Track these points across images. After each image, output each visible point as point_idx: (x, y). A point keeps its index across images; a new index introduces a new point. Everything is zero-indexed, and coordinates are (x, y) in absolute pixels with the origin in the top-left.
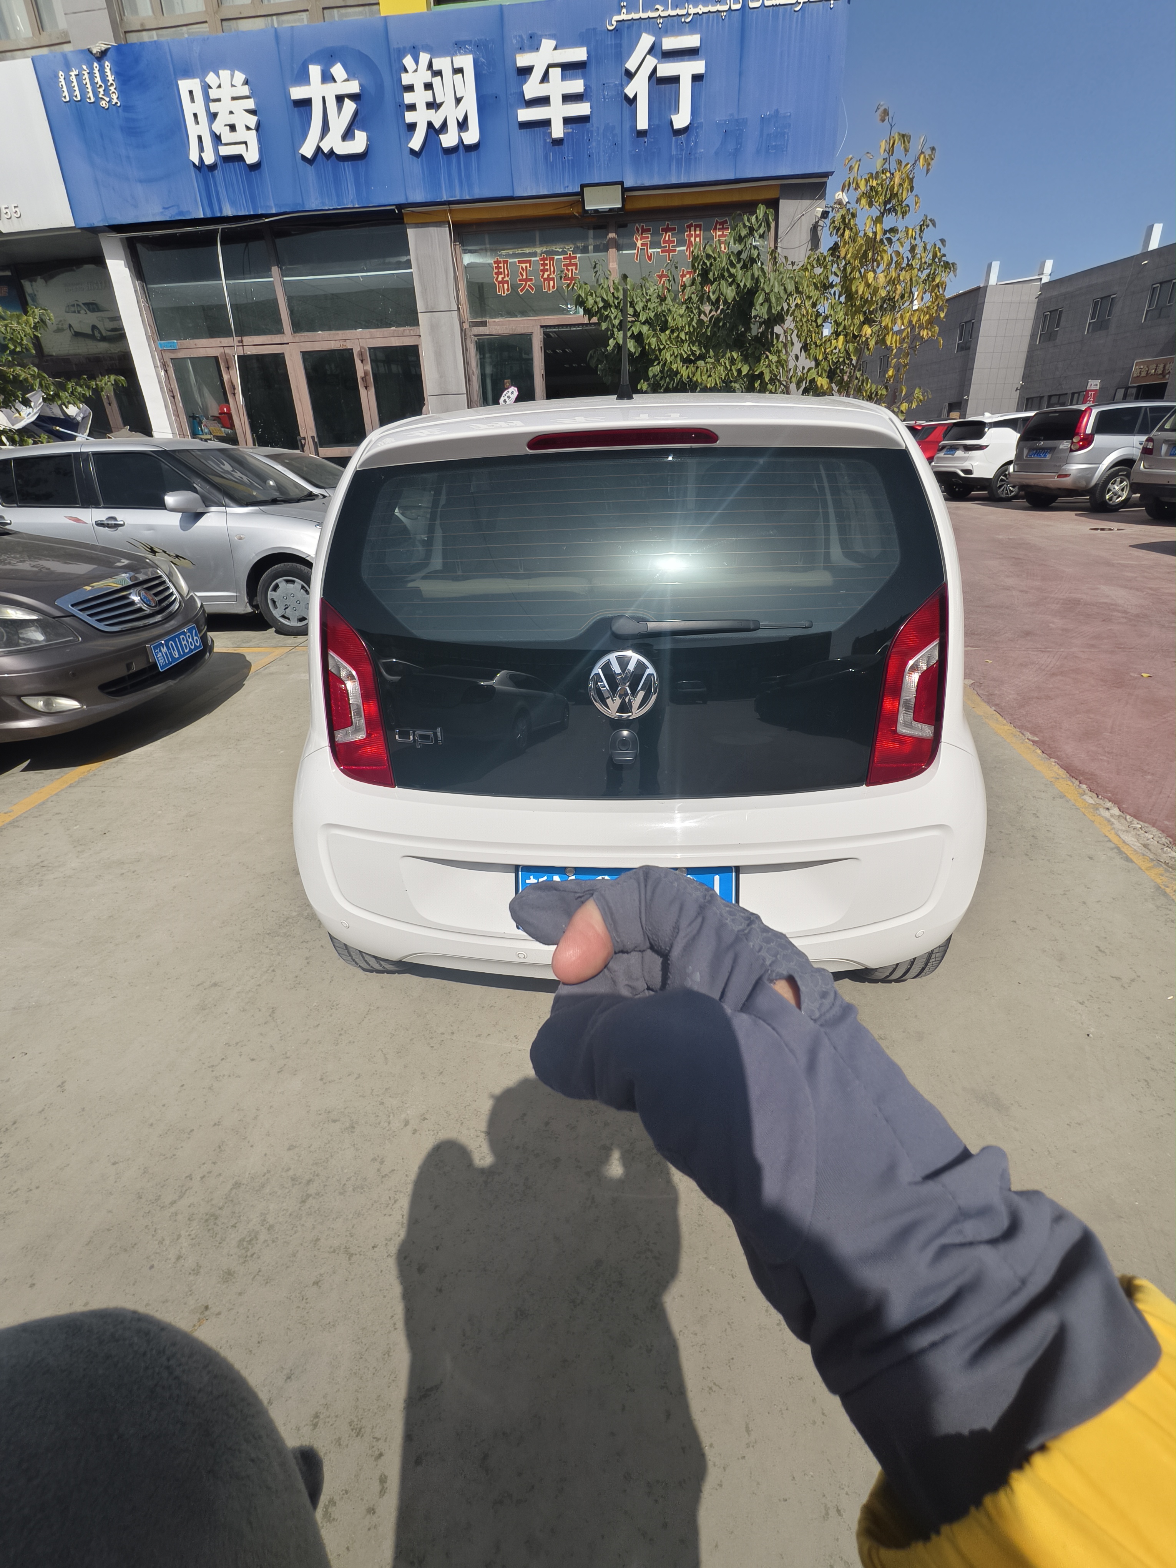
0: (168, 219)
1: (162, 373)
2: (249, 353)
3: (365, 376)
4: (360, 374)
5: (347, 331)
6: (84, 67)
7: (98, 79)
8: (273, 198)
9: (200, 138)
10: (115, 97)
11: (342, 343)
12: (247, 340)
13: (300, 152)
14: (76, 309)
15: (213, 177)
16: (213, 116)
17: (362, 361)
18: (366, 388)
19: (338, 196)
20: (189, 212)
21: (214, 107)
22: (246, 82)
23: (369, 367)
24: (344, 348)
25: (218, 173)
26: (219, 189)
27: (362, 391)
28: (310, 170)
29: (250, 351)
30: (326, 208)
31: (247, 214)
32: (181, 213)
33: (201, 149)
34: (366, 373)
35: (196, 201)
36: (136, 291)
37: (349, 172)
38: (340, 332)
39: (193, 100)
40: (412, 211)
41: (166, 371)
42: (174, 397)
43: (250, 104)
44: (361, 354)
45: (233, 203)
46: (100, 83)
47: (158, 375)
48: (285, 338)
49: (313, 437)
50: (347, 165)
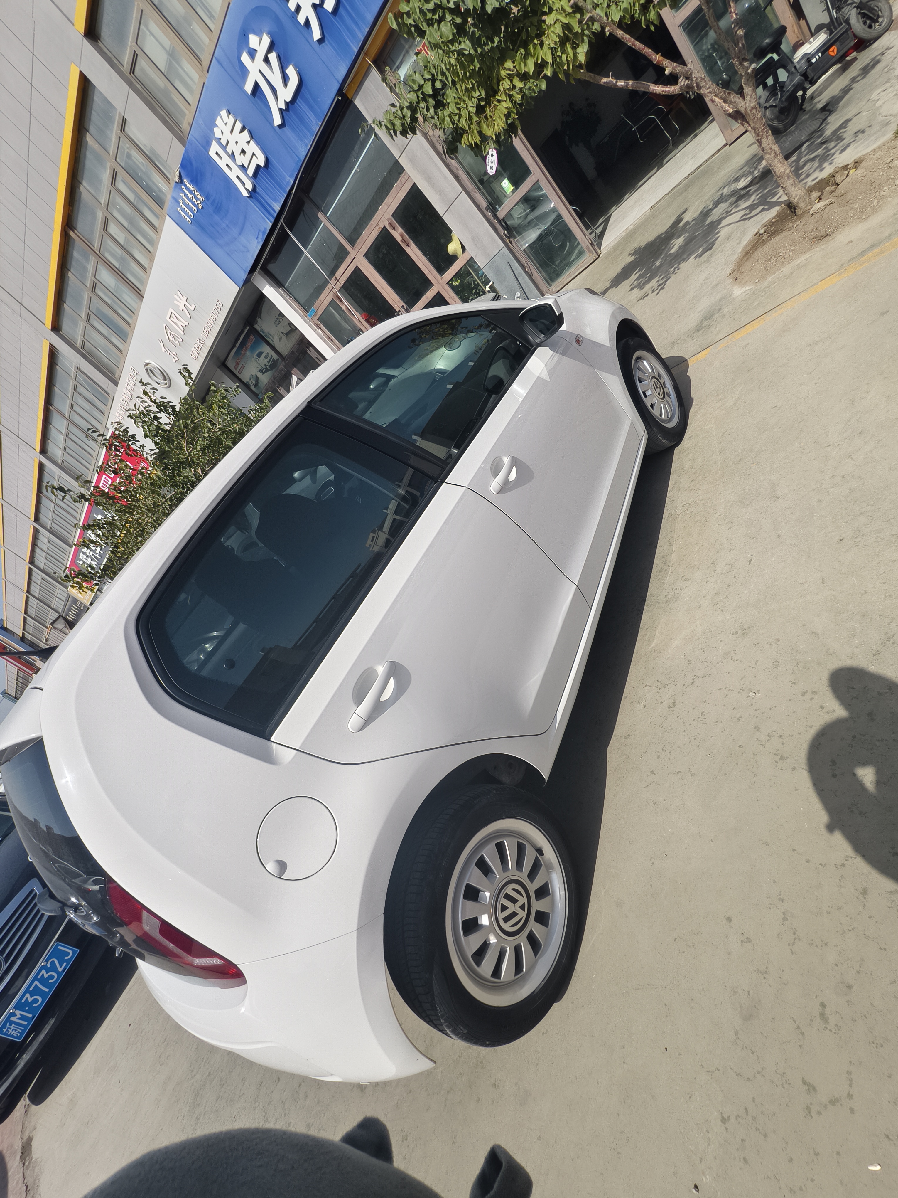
0: (262, 243)
1: (320, 331)
2: (343, 282)
3: (402, 238)
4: (399, 239)
5: (375, 217)
6: (181, 194)
7: (189, 195)
8: (286, 173)
9: (238, 177)
10: (199, 197)
11: (377, 228)
12: (338, 274)
13: (275, 125)
14: (278, 321)
15: (258, 194)
16: (232, 156)
17: (394, 229)
18: (408, 245)
19: (309, 131)
20: (265, 229)
21: (229, 150)
22: (229, 113)
23: (400, 230)
24: (380, 230)
25: (258, 189)
26: (266, 199)
27: (408, 250)
28: (286, 129)
29: (343, 280)
30: (309, 146)
31: (284, 199)
32: (264, 233)
33: (243, 184)
34: (402, 236)
35: (263, 218)
36: (282, 296)
37: (302, 105)
38: (372, 221)
39: (220, 157)
40: (348, 85)
41: (320, 329)
42: (332, 340)
43: (239, 126)
44: (391, 224)
45: (275, 200)
46: (191, 196)
47: (318, 335)
48: (352, 255)
49: (403, 307)
50: (299, 101)
